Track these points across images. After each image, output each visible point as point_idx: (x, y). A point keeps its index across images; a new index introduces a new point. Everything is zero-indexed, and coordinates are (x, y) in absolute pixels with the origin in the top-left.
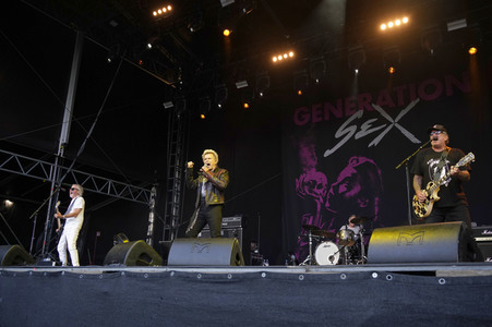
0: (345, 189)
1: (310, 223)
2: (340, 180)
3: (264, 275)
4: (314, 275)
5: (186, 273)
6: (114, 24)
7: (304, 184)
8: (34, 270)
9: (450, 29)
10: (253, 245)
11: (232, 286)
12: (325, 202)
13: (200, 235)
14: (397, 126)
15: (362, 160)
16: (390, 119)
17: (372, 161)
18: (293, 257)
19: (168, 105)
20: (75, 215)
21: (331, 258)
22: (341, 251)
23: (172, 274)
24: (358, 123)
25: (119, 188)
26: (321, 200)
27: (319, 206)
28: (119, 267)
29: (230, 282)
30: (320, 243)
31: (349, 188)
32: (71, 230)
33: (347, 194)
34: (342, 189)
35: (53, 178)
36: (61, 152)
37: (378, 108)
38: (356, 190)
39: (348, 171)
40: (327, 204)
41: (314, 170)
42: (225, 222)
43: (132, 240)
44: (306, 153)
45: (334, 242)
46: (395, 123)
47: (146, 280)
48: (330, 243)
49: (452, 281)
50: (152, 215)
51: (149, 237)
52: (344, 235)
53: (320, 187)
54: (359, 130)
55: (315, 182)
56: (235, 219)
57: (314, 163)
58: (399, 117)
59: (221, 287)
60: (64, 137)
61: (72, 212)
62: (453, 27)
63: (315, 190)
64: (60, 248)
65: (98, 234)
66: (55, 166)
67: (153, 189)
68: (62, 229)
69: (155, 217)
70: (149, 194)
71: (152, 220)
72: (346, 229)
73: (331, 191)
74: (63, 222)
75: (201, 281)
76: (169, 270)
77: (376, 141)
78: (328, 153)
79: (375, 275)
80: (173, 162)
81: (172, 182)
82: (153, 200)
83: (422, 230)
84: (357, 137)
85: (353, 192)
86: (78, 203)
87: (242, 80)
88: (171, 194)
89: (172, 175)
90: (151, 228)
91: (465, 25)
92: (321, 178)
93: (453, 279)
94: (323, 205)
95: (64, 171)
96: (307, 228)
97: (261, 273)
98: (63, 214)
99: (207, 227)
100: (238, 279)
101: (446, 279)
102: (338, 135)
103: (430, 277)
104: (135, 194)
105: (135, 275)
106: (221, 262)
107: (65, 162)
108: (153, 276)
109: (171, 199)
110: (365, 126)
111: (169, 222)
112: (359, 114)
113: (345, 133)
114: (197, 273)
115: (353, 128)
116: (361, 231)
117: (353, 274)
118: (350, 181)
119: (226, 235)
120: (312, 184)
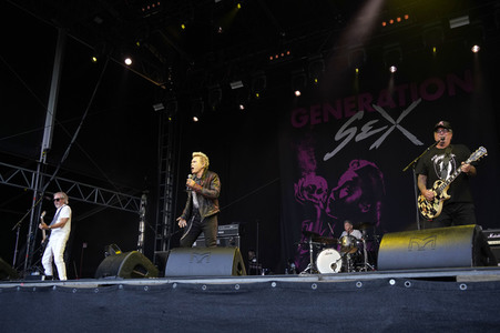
0: (346, 194)
1: (310, 230)
2: (340, 184)
3: (274, 285)
4: (328, 284)
5: (190, 284)
6: (99, 20)
7: (302, 189)
8: (22, 285)
9: (452, 27)
10: (250, 254)
11: (240, 297)
12: (325, 208)
13: (195, 244)
14: (399, 127)
15: (364, 163)
16: (391, 120)
17: (373, 165)
18: (293, 265)
19: (158, 108)
20: (61, 225)
21: (333, 266)
22: (344, 258)
23: (175, 286)
24: (359, 124)
25: (107, 196)
26: (322, 205)
27: (319, 212)
28: (115, 279)
29: (238, 293)
30: (321, 250)
31: (350, 193)
32: (57, 242)
33: (348, 199)
34: (343, 193)
35: (35, 185)
36: (43, 158)
37: (379, 109)
38: (357, 194)
39: (349, 175)
40: (328, 210)
41: (313, 175)
42: (222, 230)
43: (125, 250)
44: (305, 157)
45: (336, 248)
46: (396, 124)
47: (145, 293)
48: (332, 250)
49: (473, 286)
50: (142, 225)
51: (139, 248)
52: (346, 242)
53: (320, 191)
54: (359, 132)
55: (314, 187)
56: (231, 227)
57: (313, 167)
58: (400, 118)
59: (228, 298)
60: (46, 143)
61: (58, 222)
62: (456, 24)
63: (315, 195)
64: (45, 260)
65: (85, 246)
66: (37, 174)
67: (143, 197)
68: (47, 241)
69: (146, 227)
70: (139, 202)
71: (142, 230)
72: (349, 236)
73: (332, 195)
74: (49, 233)
75: (206, 293)
76: (171, 281)
77: (377, 144)
78: (328, 156)
79: (392, 282)
80: (164, 168)
81: (163, 189)
82: (143, 208)
83: (433, 235)
84: (358, 139)
85: (354, 197)
86: (64, 212)
87: (237, 80)
88: (162, 202)
89: (164, 181)
90: (141, 238)
91: (468, 23)
92: (321, 182)
93: (474, 284)
94: (323, 211)
95: (46, 179)
96: (307, 235)
97: (271, 282)
98: (48, 224)
99: (203, 235)
100: (246, 289)
101: (468, 284)
102: (337, 138)
103: (450, 283)
104: (124, 202)
105: (134, 288)
106: (223, 272)
107: (48, 169)
108: (153, 288)
109: (162, 207)
110: (365, 128)
111: (160, 231)
112: (360, 115)
113: (345, 135)
114: (202, 285)
115: (353, 130)
116: (364, 237)
117: (369, 281)
118: (351, 185)
119: (223, 244)
120: (312, 189)
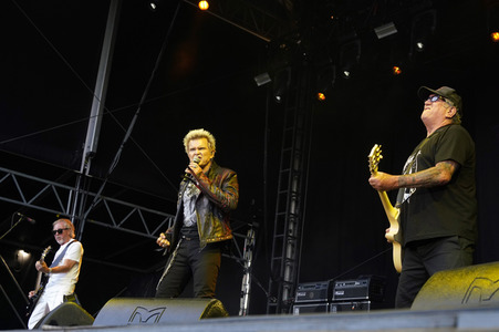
19: (262, 81)
35: (73, 211)
36: (85, 167)
42: (342, 288)
56: (357, 284)
60: (90, 144)
61: (60, 264)
67: (249, 233)
70: (241, 242)
71: (247, 287)
80: (286, 185)
81: (282, 220)
82: (248, 253)
87: (387, 22)
90: (245, 302)
107: (92, 184)
